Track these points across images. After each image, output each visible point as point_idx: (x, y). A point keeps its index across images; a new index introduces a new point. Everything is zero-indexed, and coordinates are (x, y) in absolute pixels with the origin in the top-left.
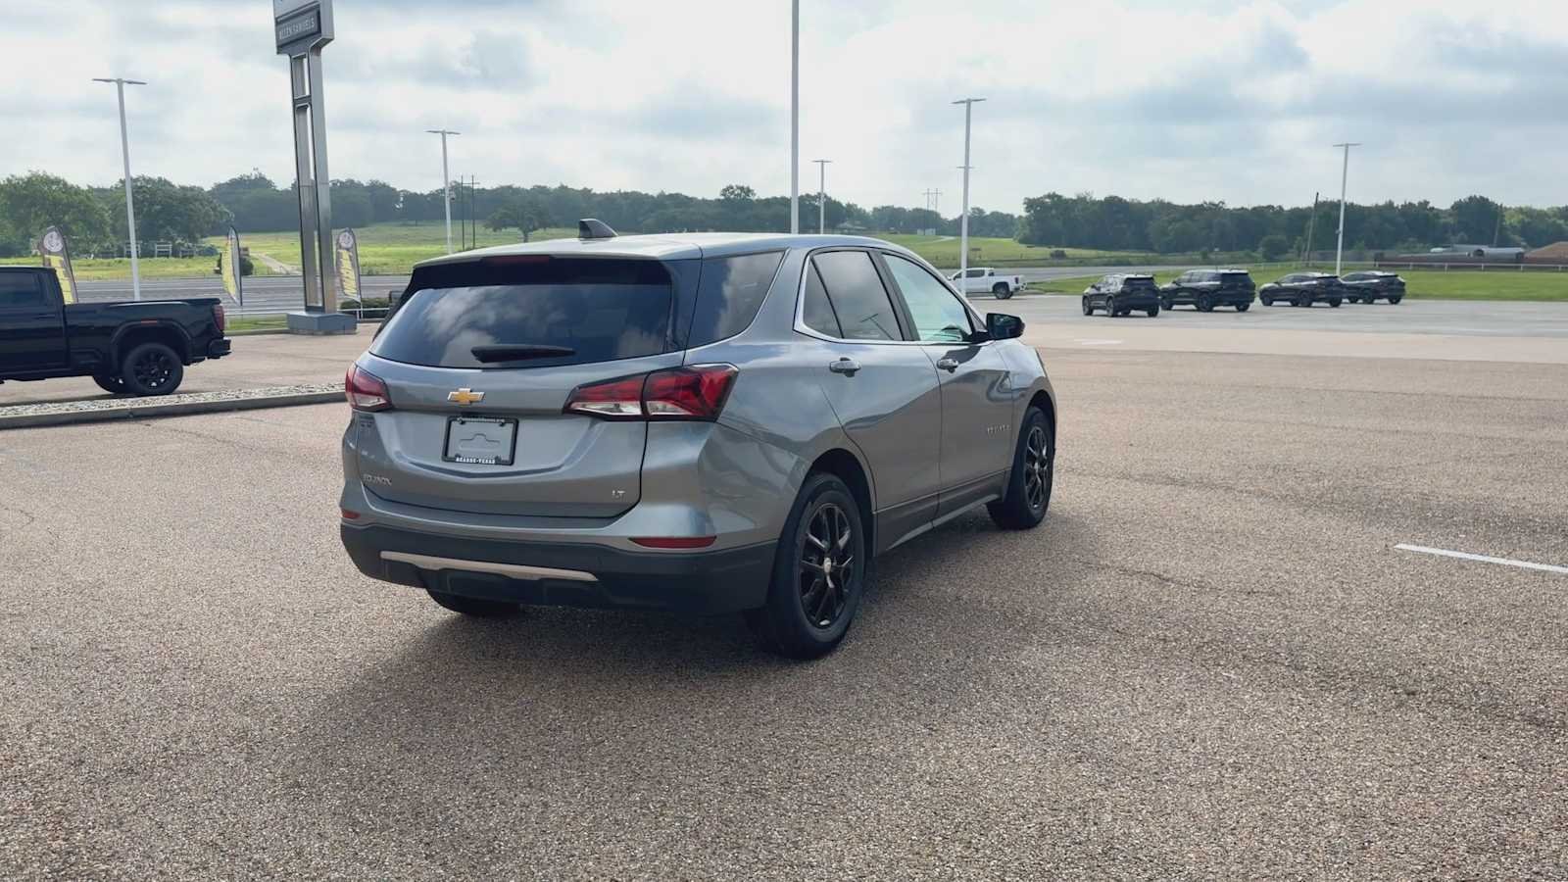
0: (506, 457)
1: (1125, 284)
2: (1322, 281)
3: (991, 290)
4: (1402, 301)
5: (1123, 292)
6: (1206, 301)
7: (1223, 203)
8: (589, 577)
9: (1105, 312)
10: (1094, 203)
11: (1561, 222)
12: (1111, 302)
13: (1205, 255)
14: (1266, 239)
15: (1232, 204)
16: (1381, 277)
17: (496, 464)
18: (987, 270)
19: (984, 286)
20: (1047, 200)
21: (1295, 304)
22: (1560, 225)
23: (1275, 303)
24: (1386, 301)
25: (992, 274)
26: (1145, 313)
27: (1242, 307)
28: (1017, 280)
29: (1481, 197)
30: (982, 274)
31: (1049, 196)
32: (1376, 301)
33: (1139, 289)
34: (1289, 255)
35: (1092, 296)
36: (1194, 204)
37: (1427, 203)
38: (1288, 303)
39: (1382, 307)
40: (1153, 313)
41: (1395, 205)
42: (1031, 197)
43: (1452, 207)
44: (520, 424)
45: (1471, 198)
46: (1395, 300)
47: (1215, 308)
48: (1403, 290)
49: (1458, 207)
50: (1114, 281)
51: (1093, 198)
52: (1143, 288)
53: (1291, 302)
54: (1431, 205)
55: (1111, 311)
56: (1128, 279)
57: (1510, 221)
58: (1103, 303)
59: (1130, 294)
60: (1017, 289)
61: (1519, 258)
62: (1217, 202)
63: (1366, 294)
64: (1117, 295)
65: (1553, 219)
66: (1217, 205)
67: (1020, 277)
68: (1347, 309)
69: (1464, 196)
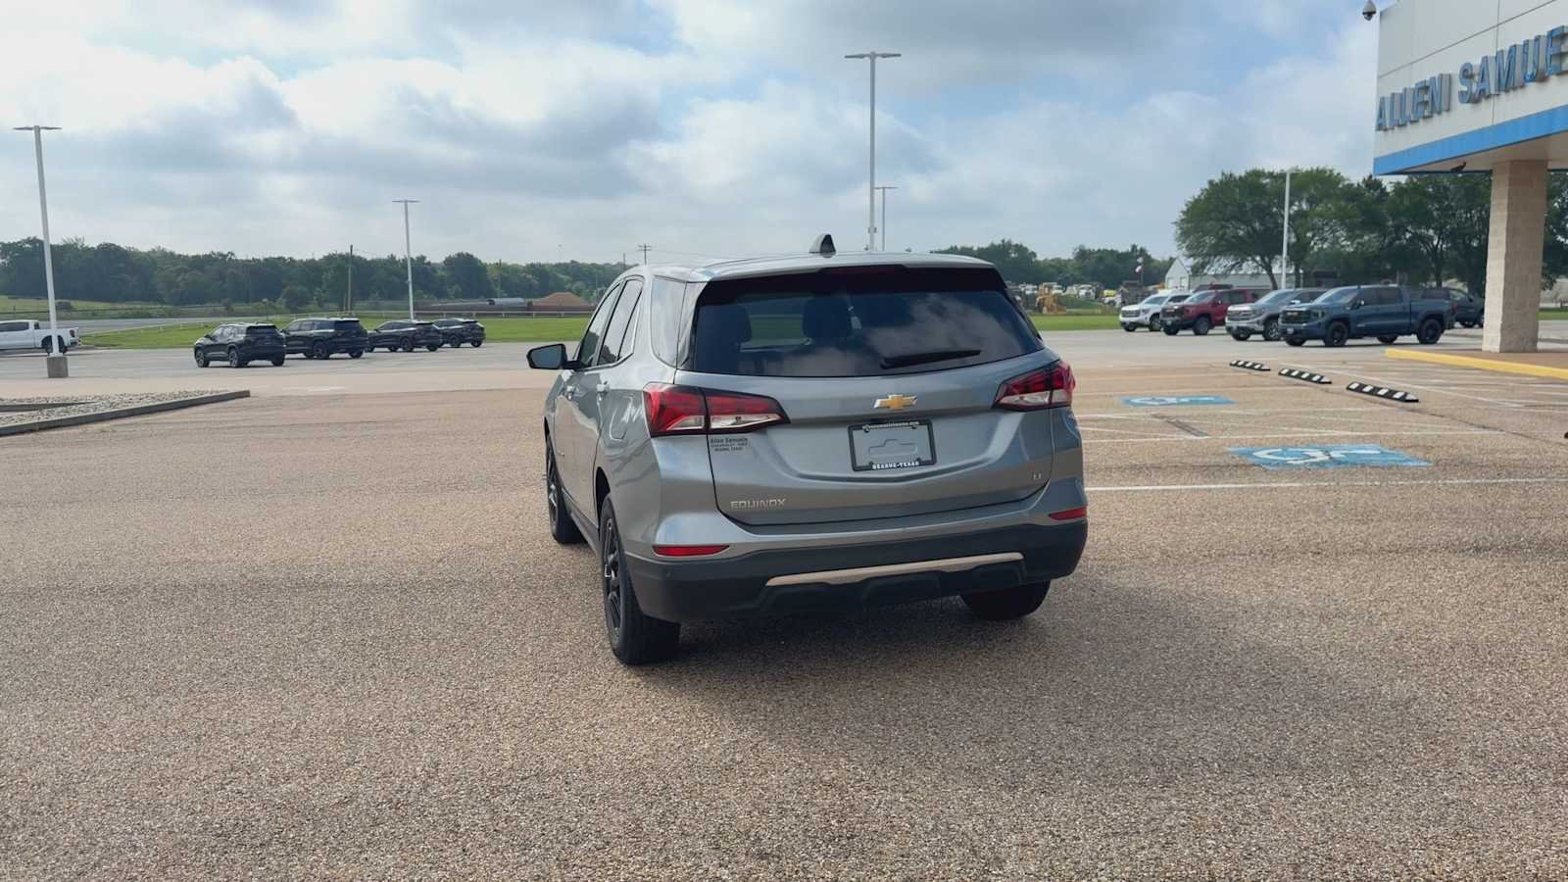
0: (927, 457)
1: (247, 333)
2: (421, 327)
3: (40, 346)
4: (483, 344)
5: (246, 342)
6: (318, 349)
7: (232, 254)
8: (1017, 556)
9: (227, 363)
10: (88, 250)
11: (529, 276)
12: (233, 352)
13: (228, 307)
14: (285, 290)
15: (241, 255)
16: (464, 323)
17: (920, 465)
18: (32, 322)
19: (32, 341)
20: (27, 246)
21: (393, 349)
22: (529, 280)
23: (376, 349)
24: (469, 345)
25: (37, 327)
26: (270, 363)
27: (355, 354)
28: (72, 334)
29: (468, 254)
30: (25, 327)
31: (29, 241)
32: (462, 345)
33: (263, 338)
34: (310, 306)
35: (208, 346)
36: (201, 254)
37: (423, 258)
38: (386, 349)
39: (467, 349)
40: (278, 362)
41: (397, 259)
42: (6, 242)
43: (444, 262)
44: (933, 424)
45: (459, 255)
46: (477, 343)
47: (332, 356)
48: (483, 335)
49: (449, 261)
50: (233, 330)
51: (86, 244)
52: (268, 337)
53: (390, 348)
54: (428, 260)
55: (236, 361)
56: (250, 328)
57: (493, 275)
58: (223, 353)
59: (254, 343)
60: (74, 344)
61: (530, 307)
62: (225, 253)
63: (456, 339)
64: (240, 345)
65: (523, 275)
66: (225, 256)
67: (75, 329)
68: (446, 353)
69: (453, 252)
